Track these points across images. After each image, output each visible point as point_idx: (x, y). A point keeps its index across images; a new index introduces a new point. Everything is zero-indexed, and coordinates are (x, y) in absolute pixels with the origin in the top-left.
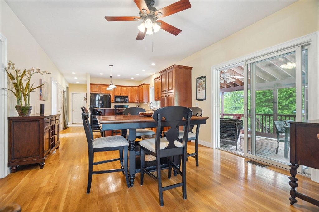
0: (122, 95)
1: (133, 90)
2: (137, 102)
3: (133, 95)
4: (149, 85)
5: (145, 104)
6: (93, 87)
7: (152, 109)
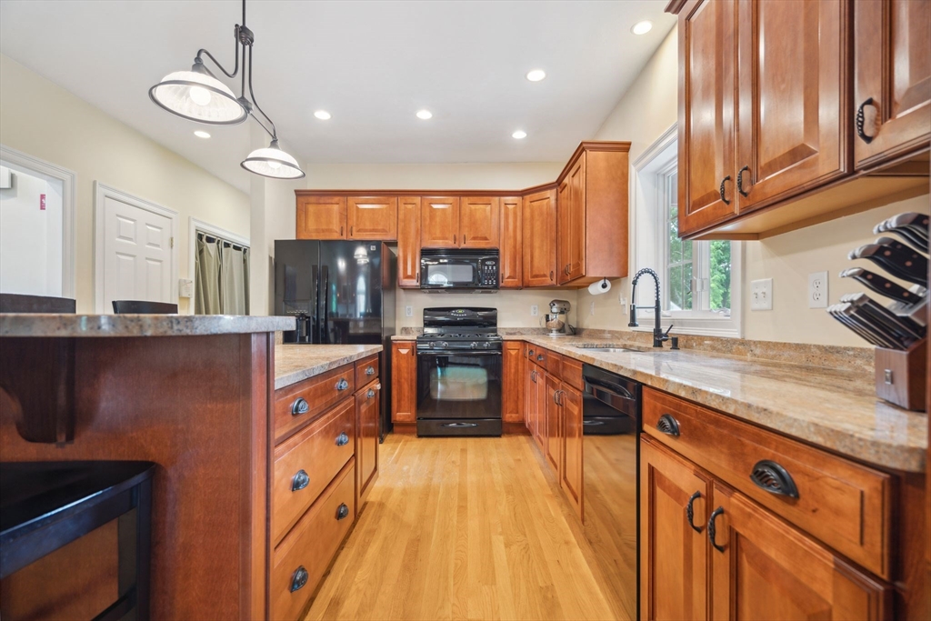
0: (463, 246)
1: (528, 213)
2: (548, 281)
3: (527, 242)
4: (625, 147)
5: (596, 289)
6: (311, 208)
7: (651, 328)
